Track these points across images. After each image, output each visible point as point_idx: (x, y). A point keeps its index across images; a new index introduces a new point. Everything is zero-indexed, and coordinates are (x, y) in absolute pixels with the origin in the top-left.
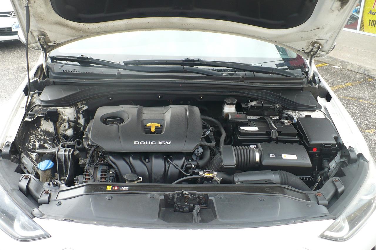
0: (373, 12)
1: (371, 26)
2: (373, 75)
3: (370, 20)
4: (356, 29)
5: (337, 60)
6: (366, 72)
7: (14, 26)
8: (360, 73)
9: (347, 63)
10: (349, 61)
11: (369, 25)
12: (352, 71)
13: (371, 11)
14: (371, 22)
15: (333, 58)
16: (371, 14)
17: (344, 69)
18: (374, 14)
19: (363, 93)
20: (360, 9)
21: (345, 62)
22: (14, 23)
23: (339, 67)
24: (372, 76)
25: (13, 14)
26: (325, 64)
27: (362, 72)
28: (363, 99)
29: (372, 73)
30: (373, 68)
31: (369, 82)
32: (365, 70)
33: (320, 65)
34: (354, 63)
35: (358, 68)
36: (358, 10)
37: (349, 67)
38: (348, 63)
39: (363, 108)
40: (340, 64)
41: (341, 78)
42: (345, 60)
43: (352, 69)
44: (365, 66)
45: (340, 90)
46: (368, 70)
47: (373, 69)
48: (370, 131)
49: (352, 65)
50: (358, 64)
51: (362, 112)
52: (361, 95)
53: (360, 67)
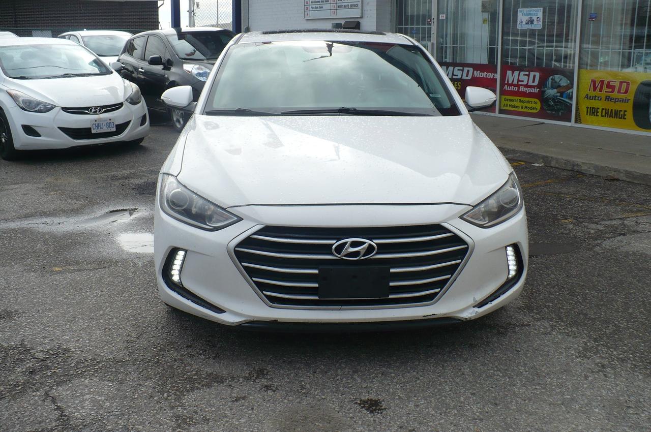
0: (590, 96)
1: (590, 115)
2: (584, 170)
3: (587, 108)
4: (570, 121)
5: (537, 155)
6: (576, 168)
7: (94, 126)
8: (567, 170)
9: (550, 159)
10: (553, 155)
11: (587, 114)
12: (557, 168)
13: (587, 95)
14: (589, 110)
15: (532, 153)
16: (588, 99)
17: (547, 166)
18: (591, 98)
19: (567, 189)
20: (572, 92)
21: (547, 157)
22: (95, 123)
23: (541, 165)
24: (583, 172)
25: (93, 110)
26: (523, 163)
27: (571, 169)
28: (565, 194)
29: (583, 168)
30: (583, 161)
31: (578, 178)
32: (574, 165)
33: (515, 164)
34: (560, 157)
35: (565, 164)
36: (571, 94)
37: (553, 164)
38: (551, 157)
39: (563, 202)
40: (542, 160)
41: (540, 176)
42: (548, 155)
43: (557, 166)
44: (574, 160)
45: (537, 186)
46: (577, 165)
47: (583, 163)
48: (566, 221)
49: (557, 160)
50: (564, 158)
51: (561, 205)
52: (564, 190)
53: (568, 162)
